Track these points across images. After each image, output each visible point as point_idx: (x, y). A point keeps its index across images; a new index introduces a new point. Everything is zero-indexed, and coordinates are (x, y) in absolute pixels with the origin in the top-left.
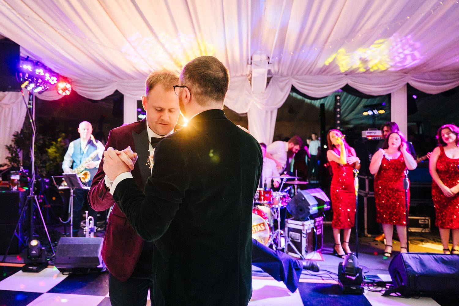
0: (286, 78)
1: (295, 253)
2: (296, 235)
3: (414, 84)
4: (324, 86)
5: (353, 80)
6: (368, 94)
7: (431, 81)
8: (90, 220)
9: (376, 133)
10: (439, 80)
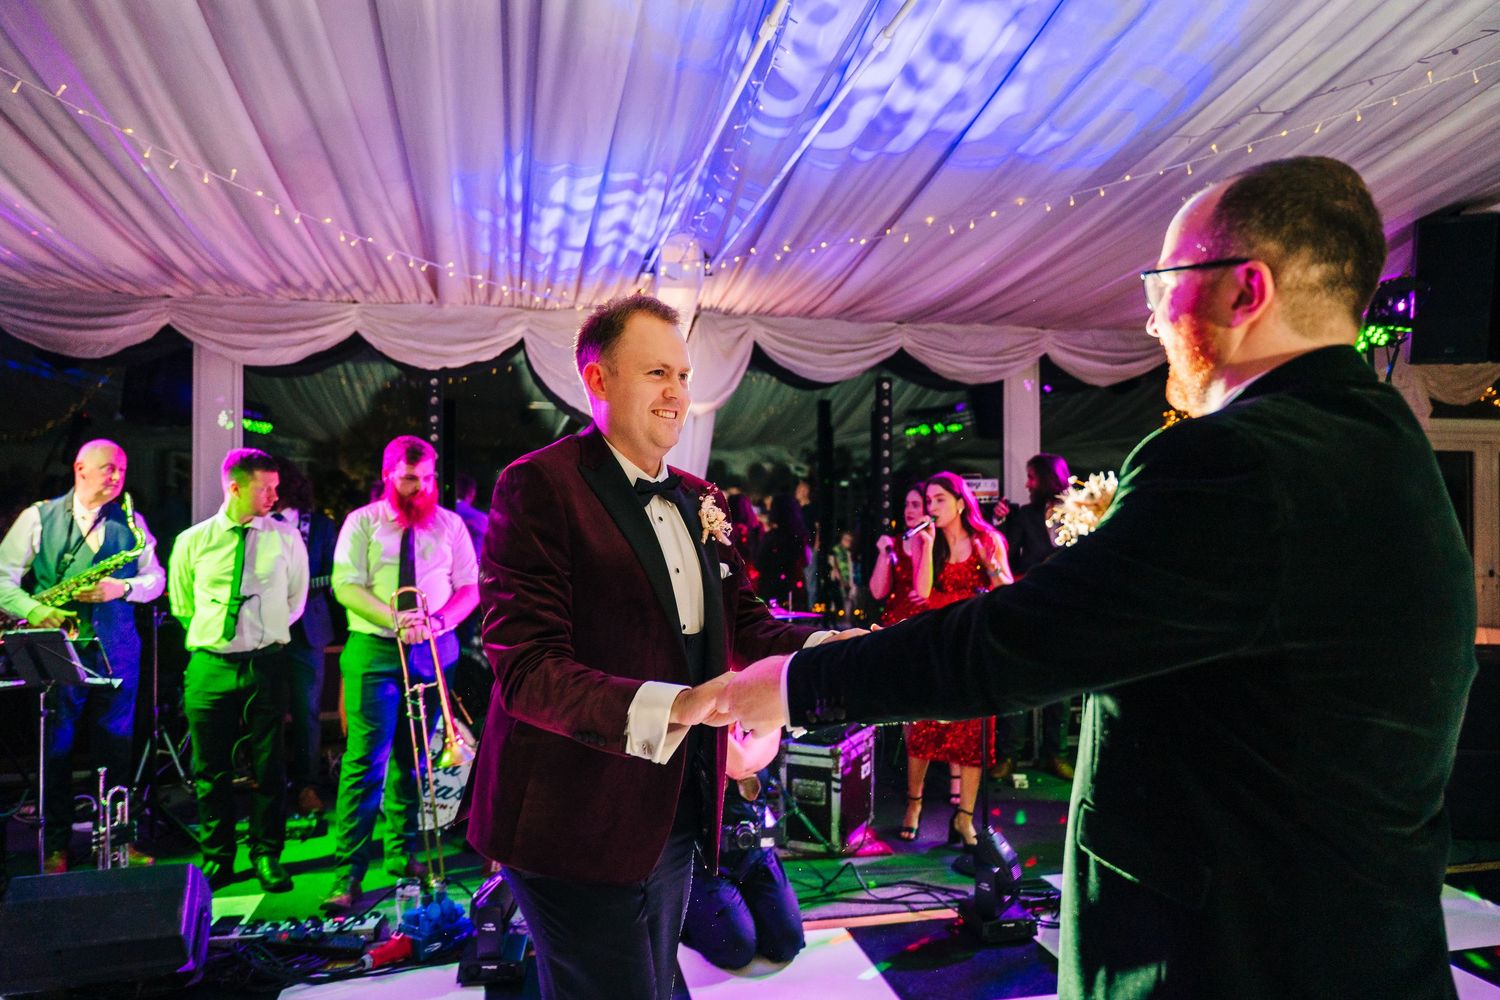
0: (740, 322)
1: (815, 841)
2: (812, 786)
3: (1061, 357)
4: (843, 351)
5: (916, 339)
6: (951, 378)
7: (1098, 353)
8: (118, 797)
9: (979, 484)
10: (1116, 351)
